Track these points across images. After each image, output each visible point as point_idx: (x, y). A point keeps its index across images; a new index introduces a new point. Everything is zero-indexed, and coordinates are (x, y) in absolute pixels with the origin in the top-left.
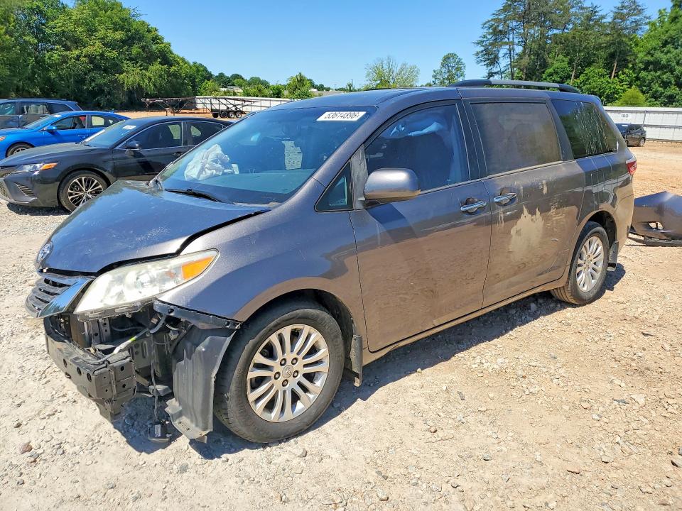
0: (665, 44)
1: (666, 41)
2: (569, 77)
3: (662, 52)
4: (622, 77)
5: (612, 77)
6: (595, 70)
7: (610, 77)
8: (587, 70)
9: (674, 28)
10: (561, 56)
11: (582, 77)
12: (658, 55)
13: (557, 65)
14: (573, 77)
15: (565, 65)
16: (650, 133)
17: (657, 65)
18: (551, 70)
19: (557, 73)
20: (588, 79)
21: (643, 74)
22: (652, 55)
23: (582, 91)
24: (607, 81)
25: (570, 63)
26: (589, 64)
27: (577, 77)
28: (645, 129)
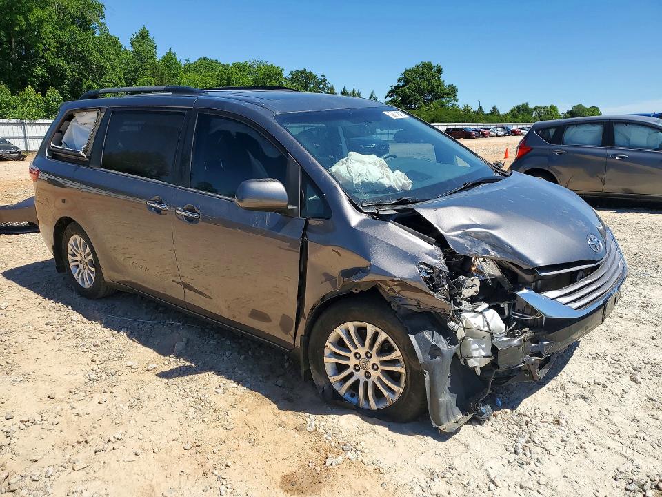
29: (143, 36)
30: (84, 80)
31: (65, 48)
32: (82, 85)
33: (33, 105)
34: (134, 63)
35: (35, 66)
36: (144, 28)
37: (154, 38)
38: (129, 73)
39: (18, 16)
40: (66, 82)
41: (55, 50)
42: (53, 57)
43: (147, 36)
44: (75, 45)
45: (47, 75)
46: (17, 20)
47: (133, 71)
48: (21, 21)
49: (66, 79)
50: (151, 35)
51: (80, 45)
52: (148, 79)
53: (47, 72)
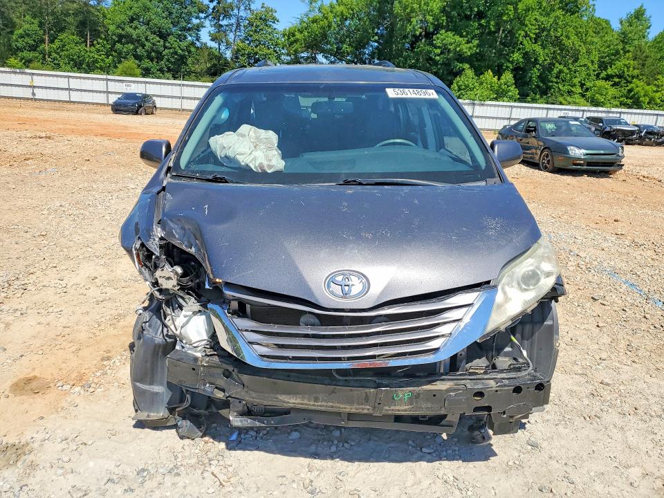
0: (132, 20)
1: (132, 17)
2: (43, 41)
3: (131, 27)
4: (98, 46)
5: (88, 45)
6: (68, 37)
7: (86, 46)
8: (62, 36)
9: (136, 5)
10: (28, 18)
11: (57, 43)
12: (128, 29)
13: (26, 26)
14: (47, 42)
15: (35, 27)
16: (159, 103)
17: (128, 39)
18: (21, 31)
19: (28, 35)
20: (64, 46)
21: (118, 46)
22: (123, 30)
23: (60, 57)
24: (84, 50)
25: (41, 25)
26: (62, 30)
27: (52, 42)
28: (154, 98)
29: (639, 15)
30: (557, 65)
31: (545, 33)
32: (553, 69)
33: (487, 88)
34: (617, 45)
35: (513, 52)
36: (642, 6)
37: (650, 17)
38: (608, 56)
39: (509, 6)
40: (538, 66)
41: (534, 36)
42: (530, 42)
43: (643, 14)
44: (556, 30)
45: (521, 60)
46: (507, 9)
47: (613, 54)
48: (511, 10)
49: (538, 64)
50: (647, 14)
51: (559, 30)
52: (627, 62)
53: (523, 58)
